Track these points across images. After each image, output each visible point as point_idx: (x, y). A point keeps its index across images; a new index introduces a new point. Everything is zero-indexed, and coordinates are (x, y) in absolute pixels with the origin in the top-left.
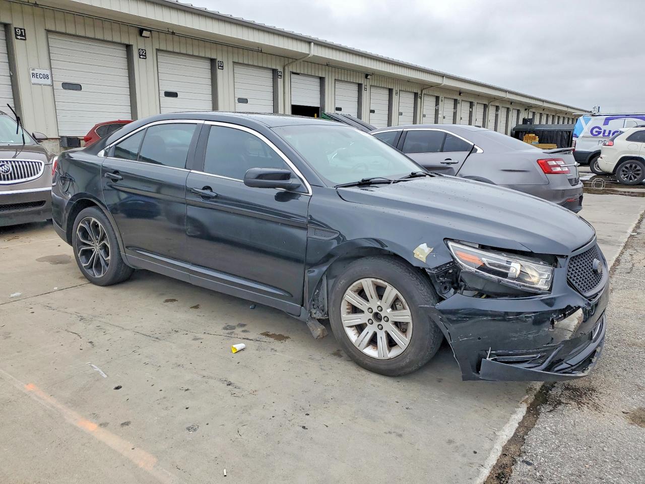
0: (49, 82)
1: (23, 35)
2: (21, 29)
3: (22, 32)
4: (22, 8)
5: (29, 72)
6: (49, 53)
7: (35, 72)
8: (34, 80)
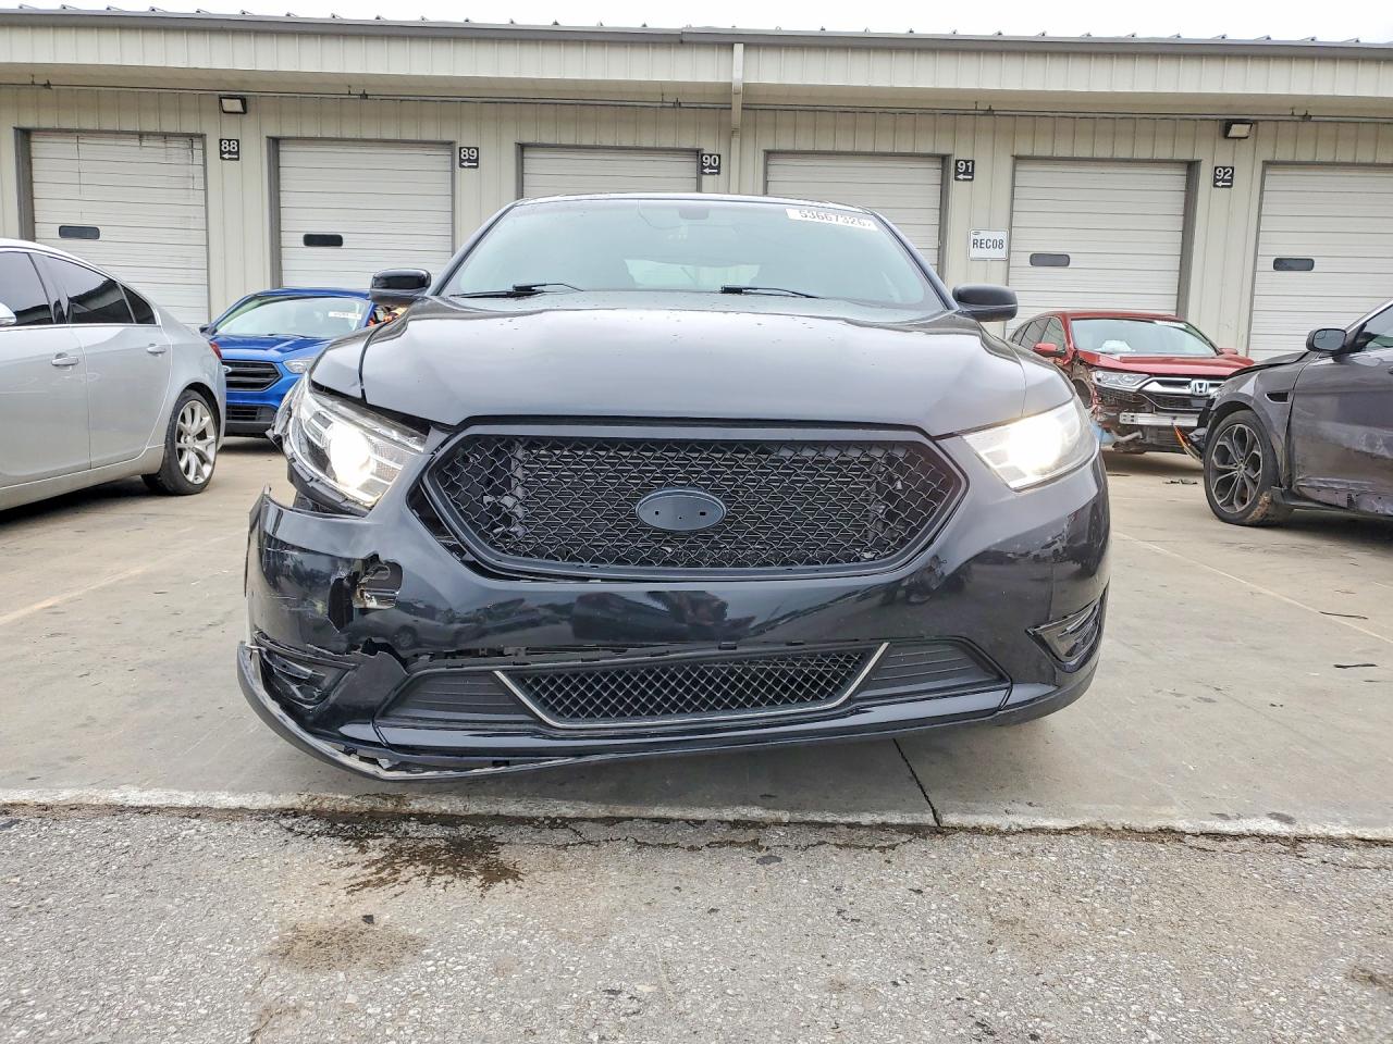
0: (1001, 253)
1: (969, 171)
2: (967, 162)
3: (967, 167)
4: (975, 123)
5: (968, 239)
6: (1013, 198)
7: (978, 237)
8: (976, 253)
